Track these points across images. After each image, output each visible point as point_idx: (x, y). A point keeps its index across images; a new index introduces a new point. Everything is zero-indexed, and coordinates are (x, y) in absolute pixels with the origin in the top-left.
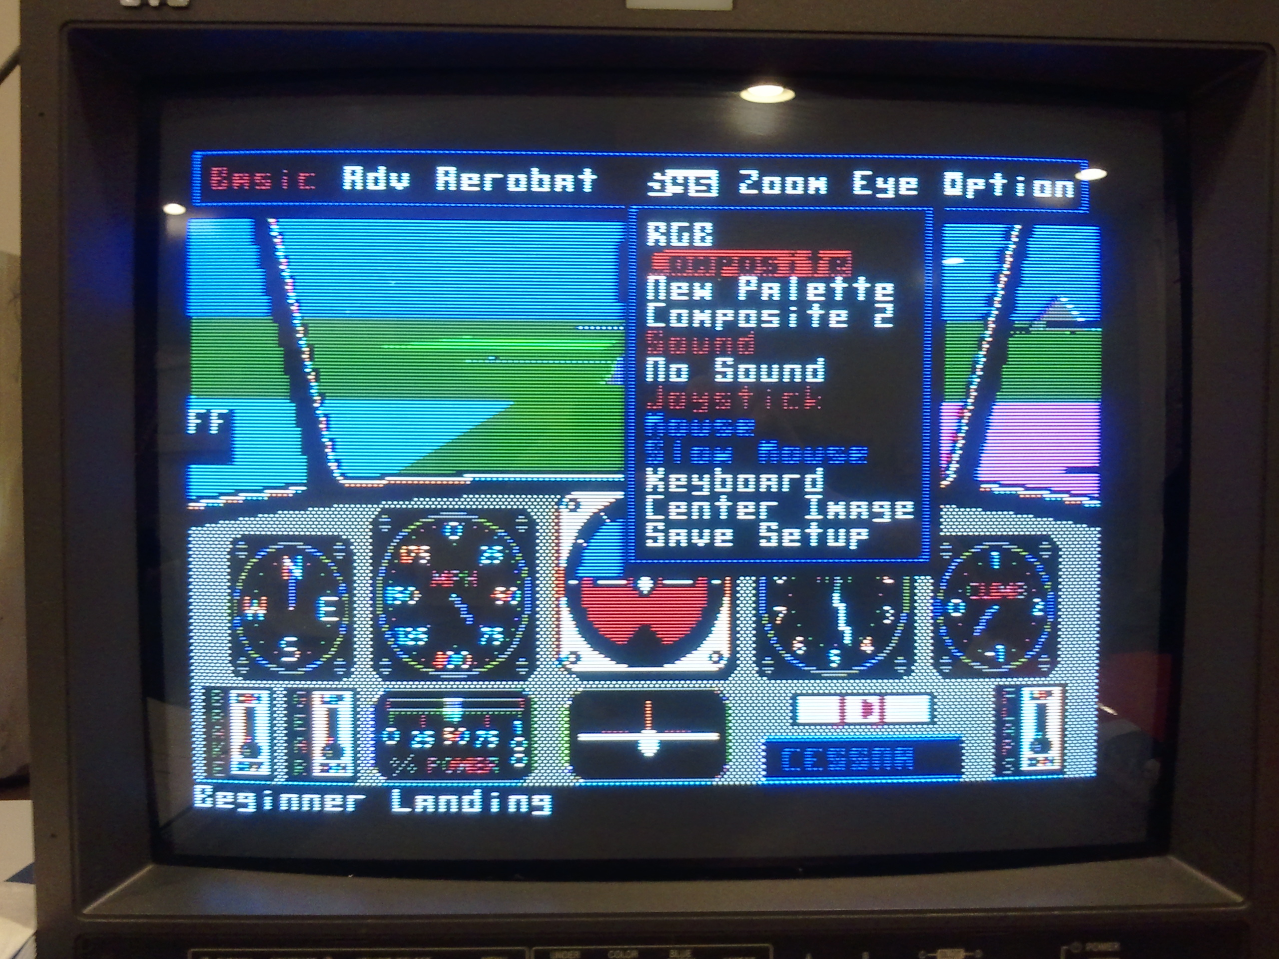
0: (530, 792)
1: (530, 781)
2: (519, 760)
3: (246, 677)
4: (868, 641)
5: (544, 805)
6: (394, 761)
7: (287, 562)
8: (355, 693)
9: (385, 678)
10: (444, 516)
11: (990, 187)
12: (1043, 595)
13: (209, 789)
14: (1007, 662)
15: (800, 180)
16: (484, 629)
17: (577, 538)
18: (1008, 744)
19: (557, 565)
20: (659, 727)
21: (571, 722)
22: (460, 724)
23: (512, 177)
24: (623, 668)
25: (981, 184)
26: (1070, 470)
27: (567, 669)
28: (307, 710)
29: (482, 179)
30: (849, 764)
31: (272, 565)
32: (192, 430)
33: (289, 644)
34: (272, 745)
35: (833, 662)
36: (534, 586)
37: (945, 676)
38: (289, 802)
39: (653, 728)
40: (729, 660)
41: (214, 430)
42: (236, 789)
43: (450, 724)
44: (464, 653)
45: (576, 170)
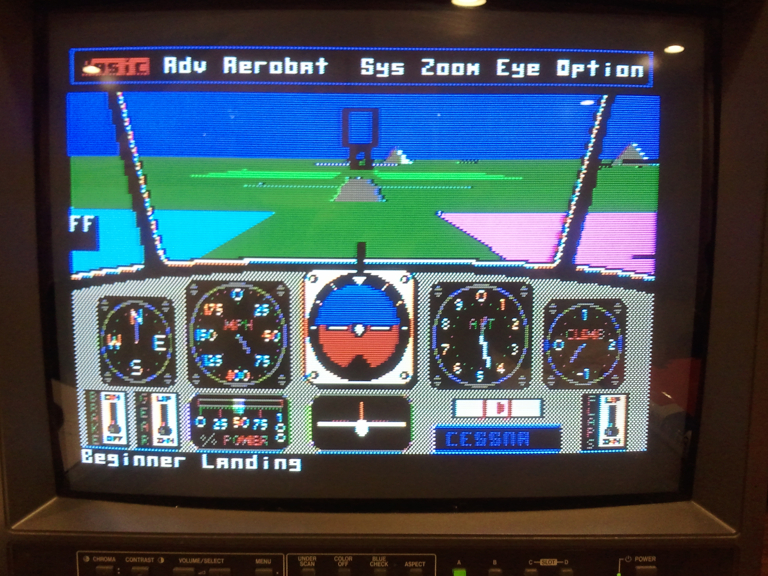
0: (288, 457)
1: (288, 450)
2: (281, 438)
3: (110, 384)
4: (501, 365)
5: (297, 465)
6: (203, 437)
7: (133, 313)
8: (178, 395)
9: (196, 386)
10: (231, 285)
11: (587, 70)
12: (616, 338)
13: (90, 452)
14: (591, 379)
15: (461, 65)
16: (258, 357)
17: (316, 300)
18: (590, 430)
19: (304, 317)
20: (369, 417)
21: (312, 415)
22: (243, 415)
23: (272, 64)
24: (346, 381)
25: (581, 68)
26: (635, 257)
27: (310, 382)
28: (149, 405)
29: (253, 66)
30: (488, 442)
31: (123, 315)
32: (72, 229)
33: (136, 364)
34: (128, 426)
35: (480, 379)
36: (289, 330)
37: (551, 388)
38: (139, 460)
39: (364, 419)
40: (412, 377)
41: (86, 229)
42: (107, 452)
43: (237, 415)
44: (246, 371)
45: (315, 60)
